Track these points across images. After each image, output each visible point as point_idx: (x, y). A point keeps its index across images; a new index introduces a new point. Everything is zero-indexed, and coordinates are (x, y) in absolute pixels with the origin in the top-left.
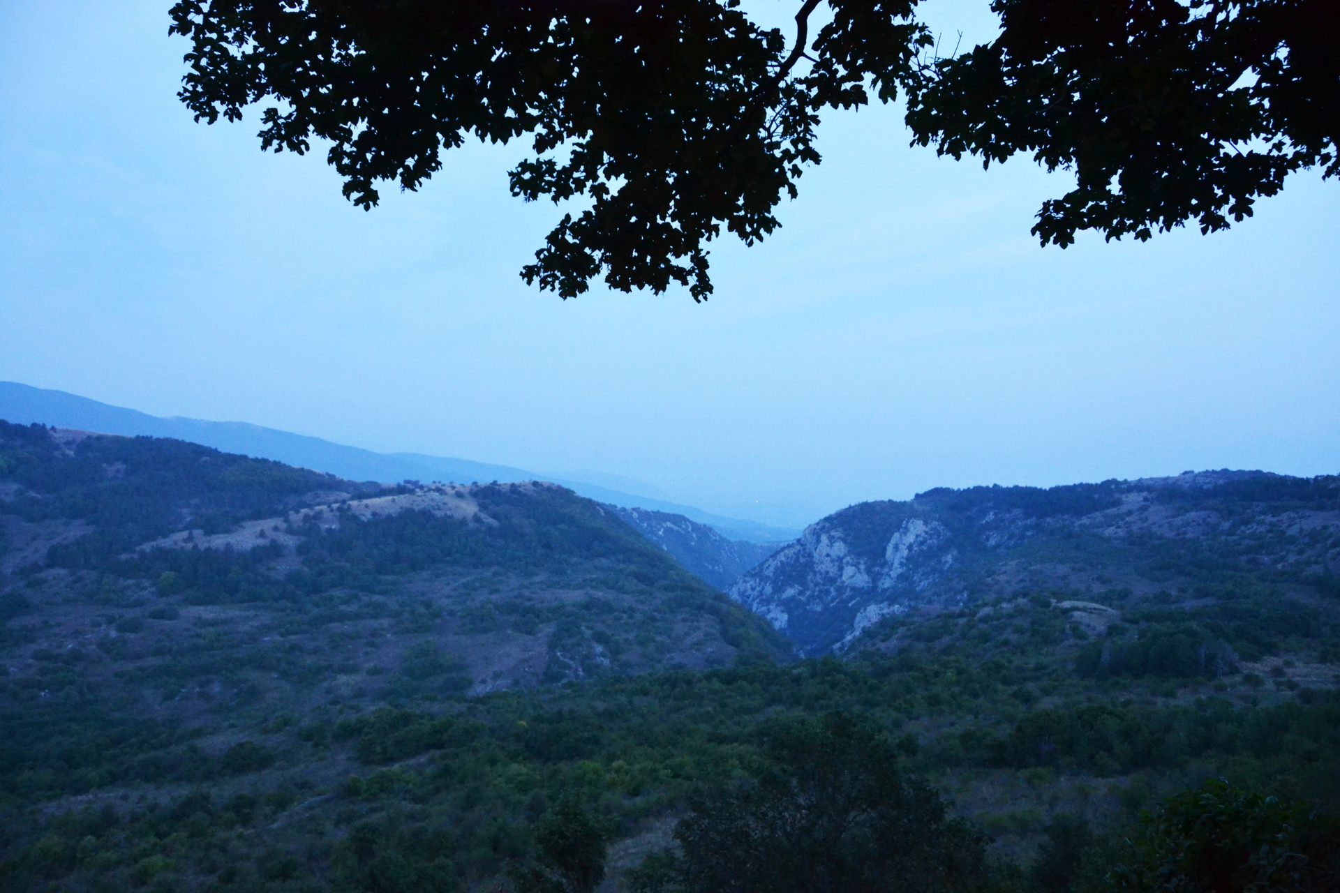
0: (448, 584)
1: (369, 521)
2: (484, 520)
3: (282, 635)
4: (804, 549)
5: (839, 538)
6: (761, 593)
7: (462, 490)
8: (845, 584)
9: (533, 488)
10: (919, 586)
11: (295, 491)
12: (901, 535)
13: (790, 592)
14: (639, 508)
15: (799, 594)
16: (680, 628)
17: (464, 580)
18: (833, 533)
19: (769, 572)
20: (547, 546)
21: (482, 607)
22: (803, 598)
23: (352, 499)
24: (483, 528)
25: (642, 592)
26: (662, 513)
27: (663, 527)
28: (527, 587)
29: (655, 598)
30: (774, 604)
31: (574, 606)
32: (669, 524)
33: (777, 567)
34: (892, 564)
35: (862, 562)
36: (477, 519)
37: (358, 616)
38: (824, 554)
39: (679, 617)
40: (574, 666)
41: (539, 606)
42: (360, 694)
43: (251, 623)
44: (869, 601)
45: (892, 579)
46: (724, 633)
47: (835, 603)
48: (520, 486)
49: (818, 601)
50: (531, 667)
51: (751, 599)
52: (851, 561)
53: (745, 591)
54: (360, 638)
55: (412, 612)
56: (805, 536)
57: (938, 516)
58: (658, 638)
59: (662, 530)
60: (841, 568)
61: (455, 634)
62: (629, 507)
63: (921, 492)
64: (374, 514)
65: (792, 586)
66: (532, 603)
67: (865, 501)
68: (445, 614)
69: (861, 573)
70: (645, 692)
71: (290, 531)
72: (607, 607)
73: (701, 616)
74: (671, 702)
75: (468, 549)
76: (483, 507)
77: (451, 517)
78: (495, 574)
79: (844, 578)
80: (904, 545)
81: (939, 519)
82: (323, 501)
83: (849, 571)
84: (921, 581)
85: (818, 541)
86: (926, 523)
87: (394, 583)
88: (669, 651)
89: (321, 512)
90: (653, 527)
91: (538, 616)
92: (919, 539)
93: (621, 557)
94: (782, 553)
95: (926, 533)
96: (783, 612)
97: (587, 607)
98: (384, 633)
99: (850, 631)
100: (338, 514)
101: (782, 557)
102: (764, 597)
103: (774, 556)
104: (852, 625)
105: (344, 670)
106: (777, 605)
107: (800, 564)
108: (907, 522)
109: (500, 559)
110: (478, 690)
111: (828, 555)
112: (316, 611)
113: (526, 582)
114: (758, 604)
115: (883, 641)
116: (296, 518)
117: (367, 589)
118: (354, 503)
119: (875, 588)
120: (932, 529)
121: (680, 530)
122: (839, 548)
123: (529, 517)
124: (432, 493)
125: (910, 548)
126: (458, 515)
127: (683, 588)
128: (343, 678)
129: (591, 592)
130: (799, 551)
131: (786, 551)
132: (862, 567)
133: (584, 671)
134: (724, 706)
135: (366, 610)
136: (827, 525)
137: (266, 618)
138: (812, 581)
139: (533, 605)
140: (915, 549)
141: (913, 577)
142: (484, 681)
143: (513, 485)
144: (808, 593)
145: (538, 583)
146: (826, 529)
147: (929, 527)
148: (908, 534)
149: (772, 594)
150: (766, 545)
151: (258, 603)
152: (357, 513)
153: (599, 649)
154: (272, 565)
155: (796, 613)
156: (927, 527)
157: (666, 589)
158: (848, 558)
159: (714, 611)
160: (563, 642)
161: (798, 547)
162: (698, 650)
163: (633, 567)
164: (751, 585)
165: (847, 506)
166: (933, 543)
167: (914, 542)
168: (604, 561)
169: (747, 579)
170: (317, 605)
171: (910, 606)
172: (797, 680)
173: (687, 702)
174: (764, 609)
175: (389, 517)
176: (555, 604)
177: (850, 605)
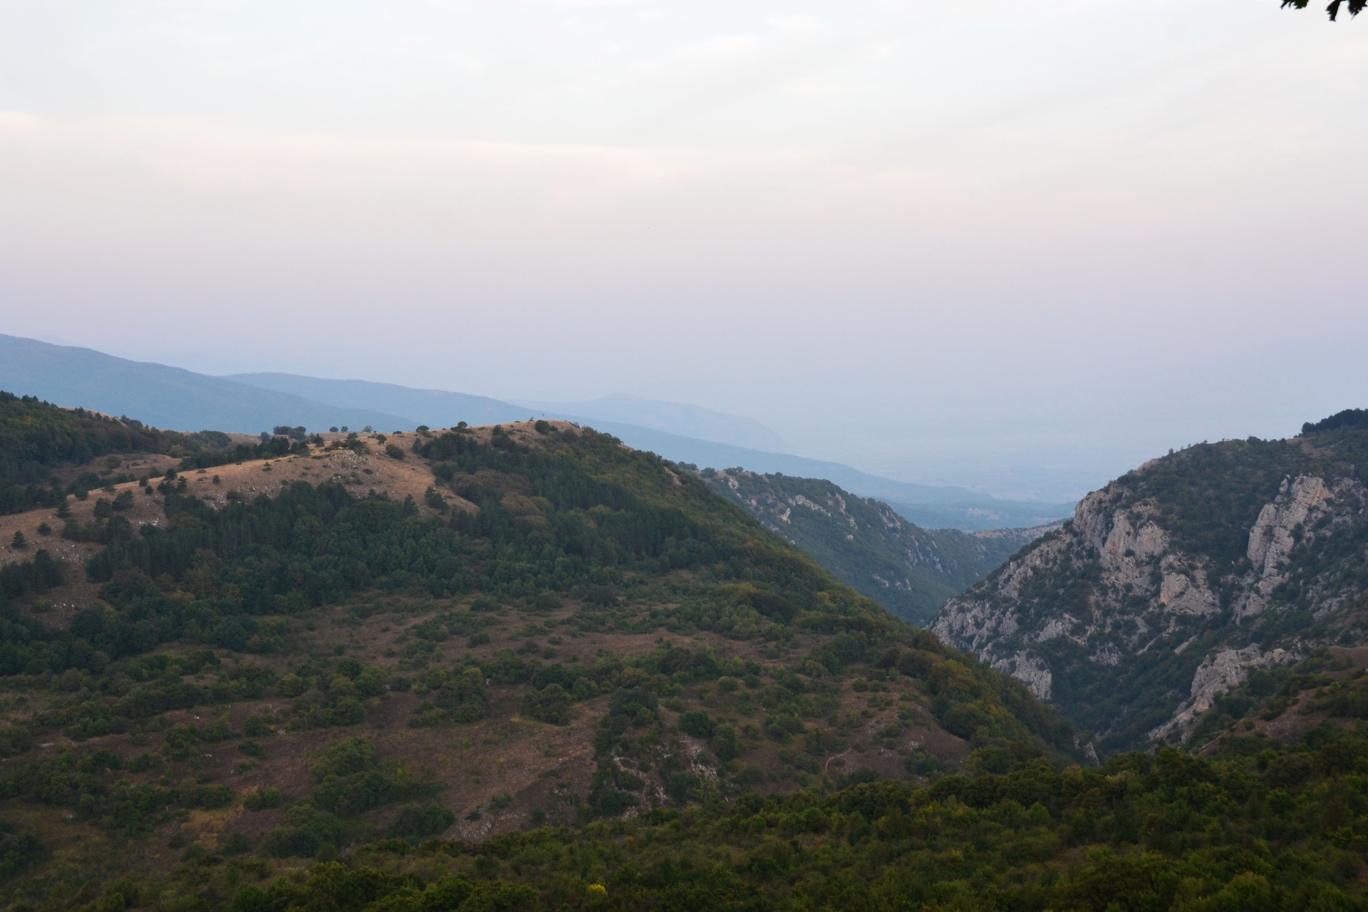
0: (386, 630)
1: (224, 510)
2: (449, 502)
3: (77, 737)
4: (1080, 543)
5: (1151, 517)
6: (995, 632)
7: (398, 442)
8: (1166, 610)
9: (537, 434)
10: (1319, 609)
11: (72, 453)
12: (1277, 509)
13: (1054, 629)
14: (740, 469)
15: (1073, 633)
16: (852, 704)
17: (419, 621)
18: (1138, 508)
19: (1011, 591)
20: (574, 549)
21: (458, 672)
22: (1081, 641)
23: (185, 467)
24: (446, 518)
25: (771, 636)
26: (786, 478)
27: (789, 506)
28: (541, 632)
29: (795, 646)
30: (1023, 653)
31: (638, 665)
32: (801, 500)
33: (1025, 578)
34: (1262, 568)
35: (1200, 565)
36: (433, 500)
37: (221, 697)
38: (1121, 550)
39: (848, 683)
40: (648, 782)
41: (569, 667)
42: (238, 846)
43: (12, 716)
44: (1216, 642)
45: (1262, 597)
46: (939, 711)
47: (1145, 650)
48: (511, 433)
49: (1111, 645)
50: (562, 786)
51: (974, 644)
52: (1176, 564)
53: (963, 628)
54: (226, 738)
55: (324, 686)
56: (1081, 515)
57: (1353, 467)
58: (809, 725)
59: (788, 511)
60: (1157, 579)
61: (412, 725)
62: (720, 467)
63: (1315, 420)
64: (232, 496)
65: (1059, 617)
66: (556, 661)
67: (1200, 441)
68: (388, 687)
69: (1197, 587)
70: (817, 827)
71: (71, 534)
72: (704, 667)
73: (892, 679)
74: (874, 843)
75: (421, 559)
76: (443, 476)
77: (383, 497)
78: (477, 607)
79: (1164, 599)
80: (1285, 527)
81: (1356, 475)
82: (127, 473)
83: (1173, 583)
84: (1322, 599)
85: (1109, 525)
86: (1329, 484)
87: (281, 630)
88: (833, 750)
89: (128, 494)
90: (769, 506)
91: (569, 687)
92: (1314, 515)
93: (720, 566)
94: (1036, 552)
95: (1329, 502)
96: (1041, 668)
97: (665, 667)
98: (272, 727)
99: (1184, 703)
100: (162, 498)
101: (1034, 559)
102: (1001, 639)
103: (1019, 558)
104: (1186, 690)
105: (201, 801)
106: (1030, 656)
107: (1073, 573)
108: (1291, 482)
109: (484, 578)
110: (465, 834)
111: (1129, 553)
112: (137, 688)
113: (539, 622)
114: (991, 653)
115: (1268, 718)
116: (82, 507)
117: (234, 644)
118: (191, 475)
119: (1227, 615)
120: (1341, 494)
121: (823, 511)
122: (1152, 539)
123: (535, 493)
124: (340, 450)
125: (1297, 533)
126: (396, 494)
127: (849, 626)
128: (200, 817)
129: (667, 636)
130: (1070, 545)
131: (1044, 546)
132: (1200, 575)
133: (666, 792)
134: (982, 847)
135: (234, 683)
136: (1126, 493)
137: (42, 703)
138: (1097, 604)
139: (558, 666)
140: (1308, 535)
141: (1307, 591)
142: (474, 817)
143: (497, 430)
144: (1091, 630)
145: (563, 623)
146: (1124, 501)
147: (1337, 489)
148: (1294, 505)
149: (1017, 632)
150: (995, 536)
151: (21, 676)
152: (200, 495)
153: (695, 748)
154: (42, 601)
155: (1068, 670)
156: (1331, 490)
157: (815, 627)
158: (1171, 558)
159: (916, 668)
160: (624, 735)
161: (1068, 538)
162: (890, 747)
163: (746, 587)
164: (975, 617)
165: (1166, 453)
166: (1345, 522)
167: (1305, 522)
168: (686, 574)
169: (966, 605)
170: (138, 677)
171: (1306, 651)
172: (1117, 794)
173: (905, 843)
174: (1003, 663)
175: (262, 501)
176: (601, 662)
177: (1178, 651)
